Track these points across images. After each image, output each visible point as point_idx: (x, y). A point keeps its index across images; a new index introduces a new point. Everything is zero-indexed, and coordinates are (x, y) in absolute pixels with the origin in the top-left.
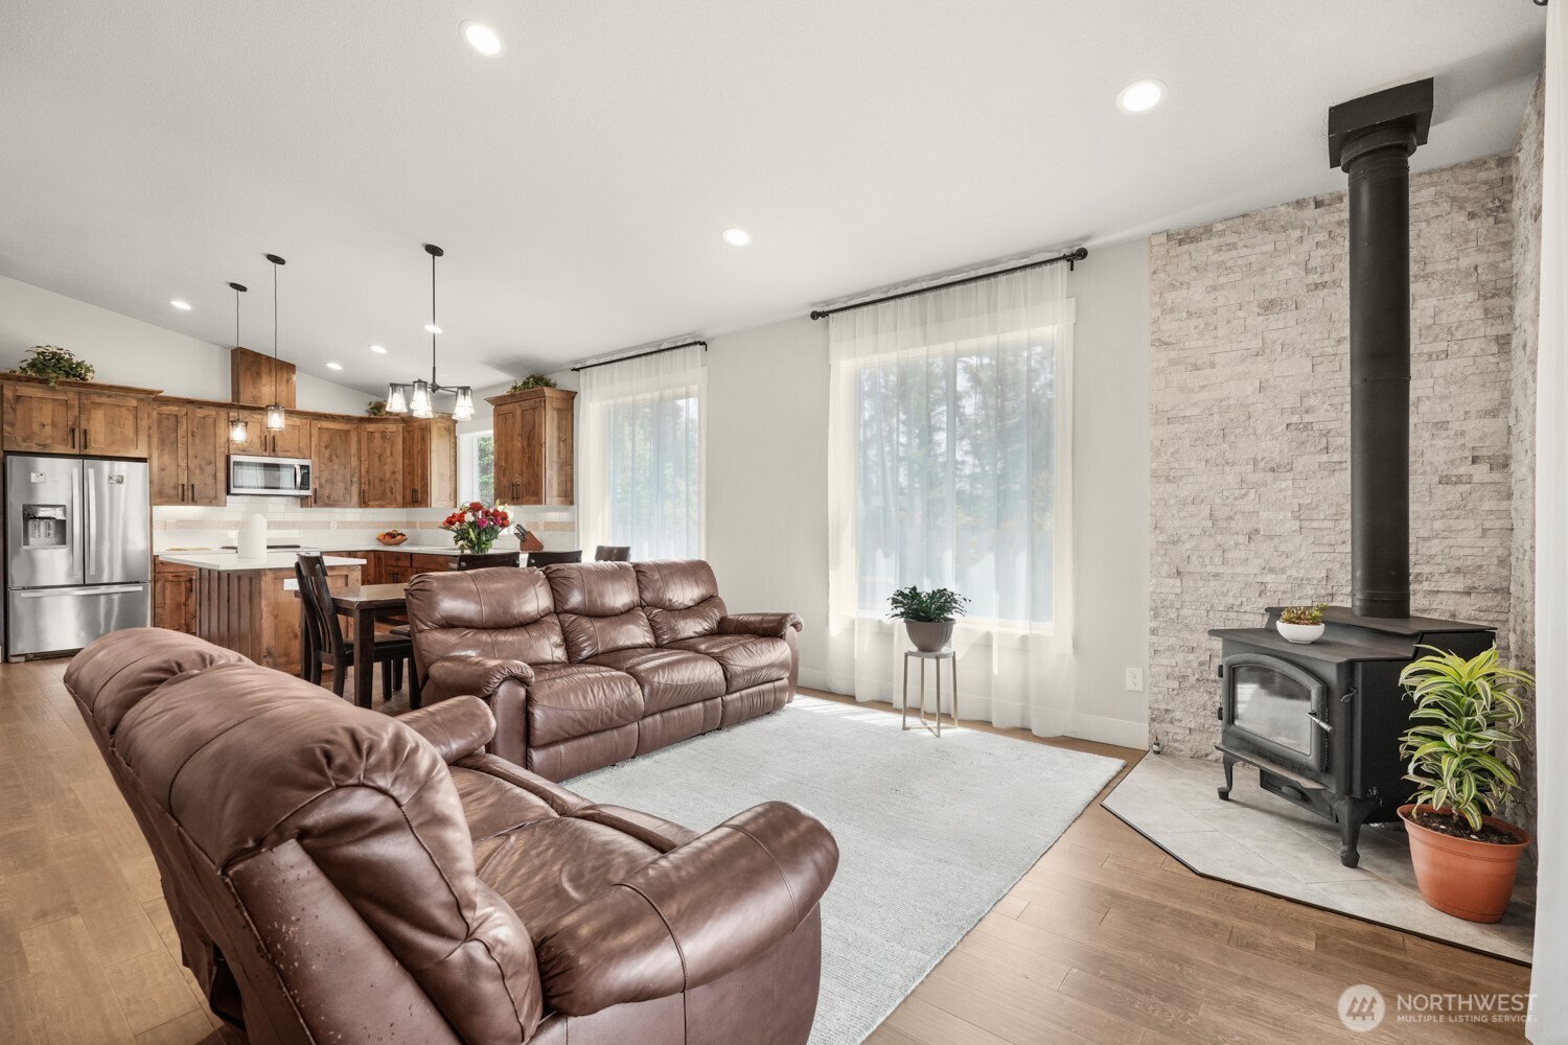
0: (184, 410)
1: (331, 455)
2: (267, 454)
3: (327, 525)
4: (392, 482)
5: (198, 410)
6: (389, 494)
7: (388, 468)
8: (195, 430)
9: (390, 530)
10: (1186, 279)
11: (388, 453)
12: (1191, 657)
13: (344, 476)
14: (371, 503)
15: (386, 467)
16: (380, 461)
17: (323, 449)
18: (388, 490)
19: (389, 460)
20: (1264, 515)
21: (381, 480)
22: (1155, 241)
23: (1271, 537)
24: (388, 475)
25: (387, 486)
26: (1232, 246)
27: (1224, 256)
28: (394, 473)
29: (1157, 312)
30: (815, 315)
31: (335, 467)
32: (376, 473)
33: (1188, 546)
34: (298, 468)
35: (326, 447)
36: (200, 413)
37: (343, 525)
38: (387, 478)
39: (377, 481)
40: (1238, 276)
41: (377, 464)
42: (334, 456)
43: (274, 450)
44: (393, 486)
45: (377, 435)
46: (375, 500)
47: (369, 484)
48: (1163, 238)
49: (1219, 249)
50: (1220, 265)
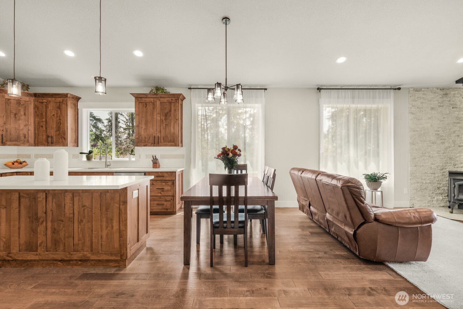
4: (25, 131)
6: (23, 138)
10: (417, 99)
11: (22, 113)
12: (418, 184)
14: (8, 143)
15: (20, 122)
16: (15, 117)
18: (21, 135)
19: (22, 118)
20: (431, 152)
22: (411, 89)
23: (432, 157)
24: (22, 126)
25: (21, 133)
26: (426, 94)
27: (424, 96)
28: (26, 125)
29: (411, 106)
30: (318, 89)
32: (12, 125)
33: (417, 159)
39: (13, 129)
40: (426, 101)
41: (13, 119)
44: (26, 133)
46: (11, 141)
47: (6, 131)
48: (412, 89)
49: (423, 94)
50: (423, 98)
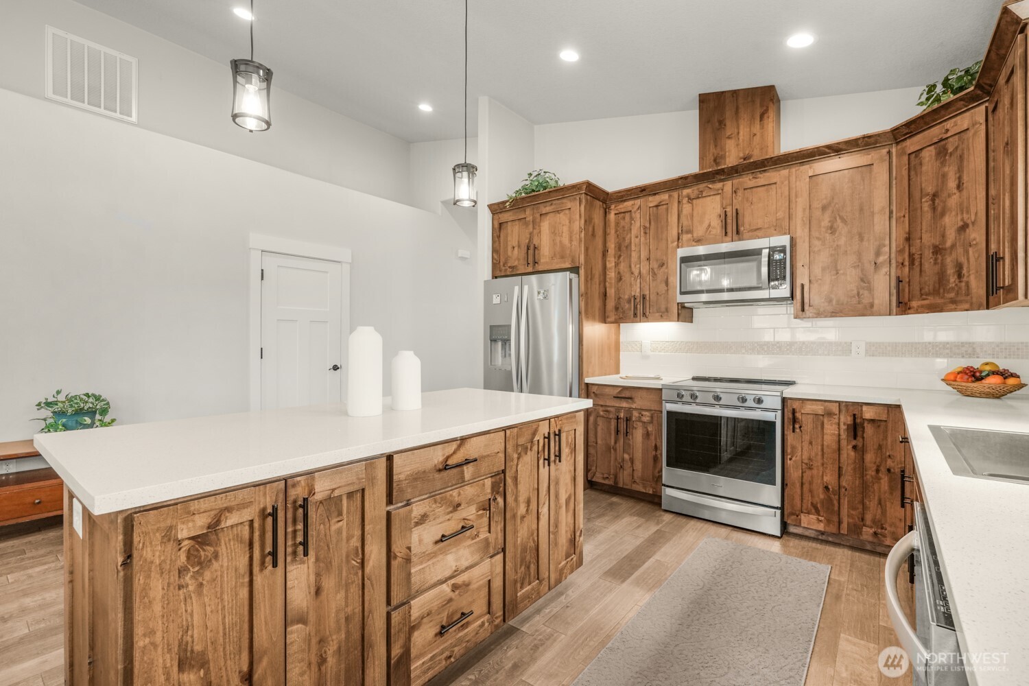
0: (638, 202)
1: (833, 221)
2: (729, 238)
3: (844, 349)
4: (960, 250)
5: (651, 198)
6: (953, 280)
7: (950, 222)
8: (648, 225)
9: (963, 363)
11: (952, 184)
13: (859, 255)
14: (914, 304)
15: (947, 220)
16: (934, 209)
17: (817, 213)
18: (950, 271)
19: (953, 202)
21: (937, 250)
24: (951, 236)
25: (949, 261)
28: (964, 228)
31: (842, 241)
32: (925, 237)
34: (766, 252)
35: (824, 208)
36: (653, 200)
37: (875, 350)
38: (949, 244)
39: (928, 253)
41: (928, 216)
42: (839, 220)
43: (738, 232)
44: (963, 260)
45: (929, 154)
46: (923, 295)
47: (912, 262)
